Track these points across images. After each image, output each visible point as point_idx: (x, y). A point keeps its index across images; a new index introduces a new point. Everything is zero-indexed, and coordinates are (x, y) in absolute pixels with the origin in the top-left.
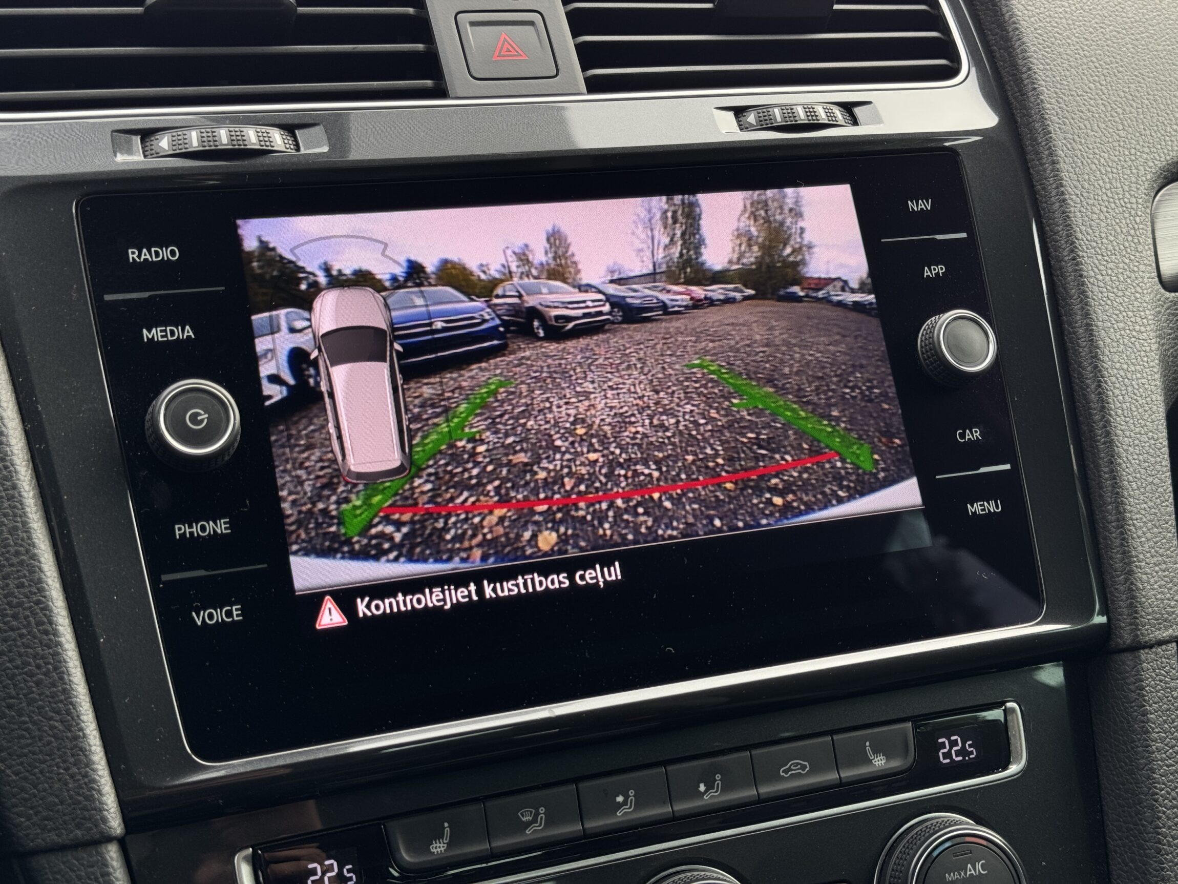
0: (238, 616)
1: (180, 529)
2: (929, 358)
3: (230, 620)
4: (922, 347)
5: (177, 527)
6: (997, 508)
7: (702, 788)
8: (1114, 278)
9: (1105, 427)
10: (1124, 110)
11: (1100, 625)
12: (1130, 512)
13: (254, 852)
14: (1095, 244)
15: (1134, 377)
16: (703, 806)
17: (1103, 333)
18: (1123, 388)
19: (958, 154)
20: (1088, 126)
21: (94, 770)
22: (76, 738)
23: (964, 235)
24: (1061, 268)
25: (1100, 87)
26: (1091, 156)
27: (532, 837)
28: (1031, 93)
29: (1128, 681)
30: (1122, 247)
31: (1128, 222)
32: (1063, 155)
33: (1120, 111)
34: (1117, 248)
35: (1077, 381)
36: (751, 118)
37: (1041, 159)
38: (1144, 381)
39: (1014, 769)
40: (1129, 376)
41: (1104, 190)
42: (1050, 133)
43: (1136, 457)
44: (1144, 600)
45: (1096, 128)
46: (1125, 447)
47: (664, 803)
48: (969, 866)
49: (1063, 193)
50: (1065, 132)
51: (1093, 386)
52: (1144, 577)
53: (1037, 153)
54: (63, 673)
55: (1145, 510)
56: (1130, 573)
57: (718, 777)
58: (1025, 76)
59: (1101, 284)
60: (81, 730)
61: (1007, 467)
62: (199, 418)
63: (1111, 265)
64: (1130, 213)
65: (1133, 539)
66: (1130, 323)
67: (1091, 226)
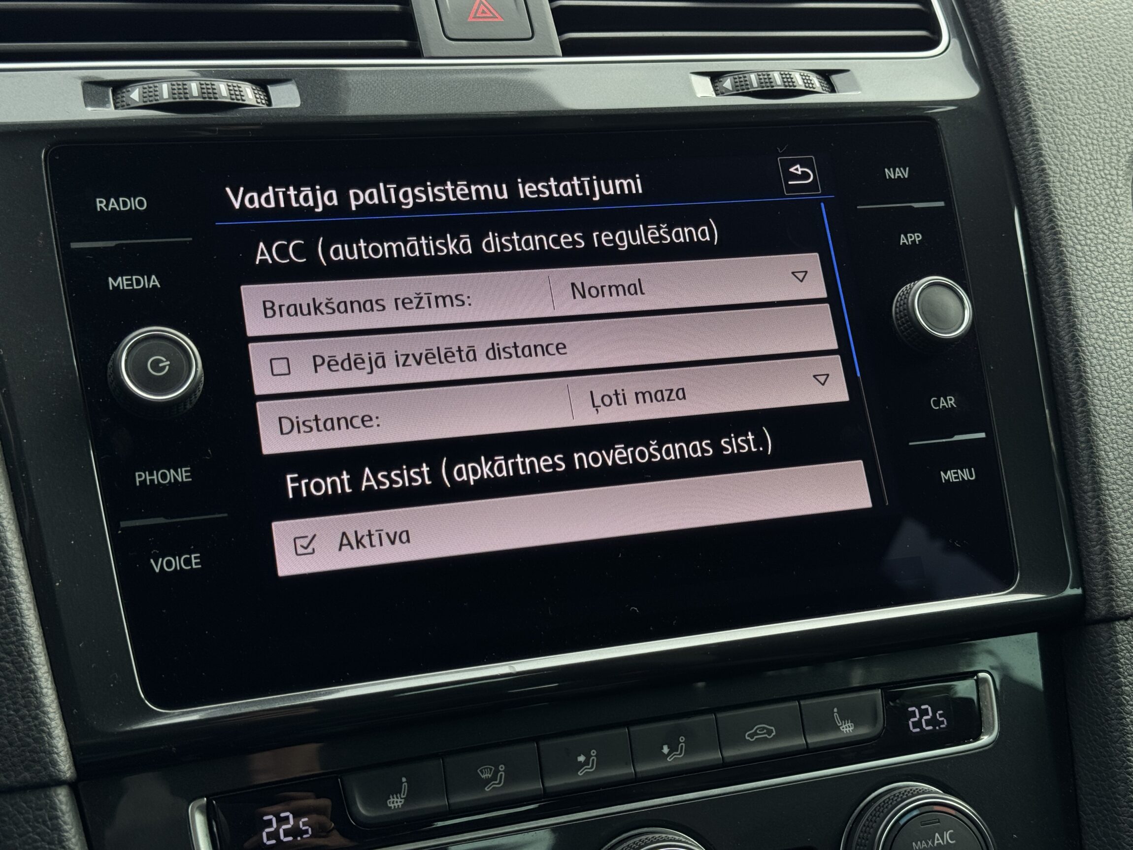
0: (196, 564)
1: (140, 476)
2: (903, 324)
3: (190, 567)
4: (896, 313)
5: (137, 474)
6: (971, 476)
7: (666, 750)
8: (1093, 249)
9: (1082, 396)
10: (1106, 83)
11: (1076, 596)
12: (1107, 482)
13: (209, 803)
14: (1074, 214)
15: (1113, 347)
16: (666, 767)
17: (1081, 303)
18: (1102, 358)
19: (936, 123)
20: (1069, 98)
21: (44, 713)
22: (27, 680)
23: (942, 204)
24: (1039, 238)
25: (1081, 59)
26: (1071, 127)
27: (491, 794)
28: (1011, 64)
29: (1103, 653)
30: (1101, 218)
31: (1109, 193)
32: (1042, 125)
33: (1101, 83)
34: (1096, 219)
35: (1054, 350)
36: (728, 83)
37: (1021, 129)
38: (1122, 351)
39: (985, 739)
40: (1107, 346)
41: (1084, 161)
42: (1030, 103)
43: (1113, 427)
44: (1119, 570)
45: (1076, 99)
46: (1102, 417)
47: (627, 764)
48: (937, 835)
49: (1042, 163)
50: (1045, 103)
51: (1070, 355)
52: (1120, 547)
53: (1017, 123)
54: (16, 614)
55: (1122, 480)
56: (1106, 543)
57: (682, 739)
58: (1005, 47)
59: (1080, 254)
60: (33, 671)
61: (982, 435)
62: (161, 365)
63: (1090, 235)
64: (1110, 184)
65: (1109, 509)
66: (1108, 293)
67: (1070, 196)
